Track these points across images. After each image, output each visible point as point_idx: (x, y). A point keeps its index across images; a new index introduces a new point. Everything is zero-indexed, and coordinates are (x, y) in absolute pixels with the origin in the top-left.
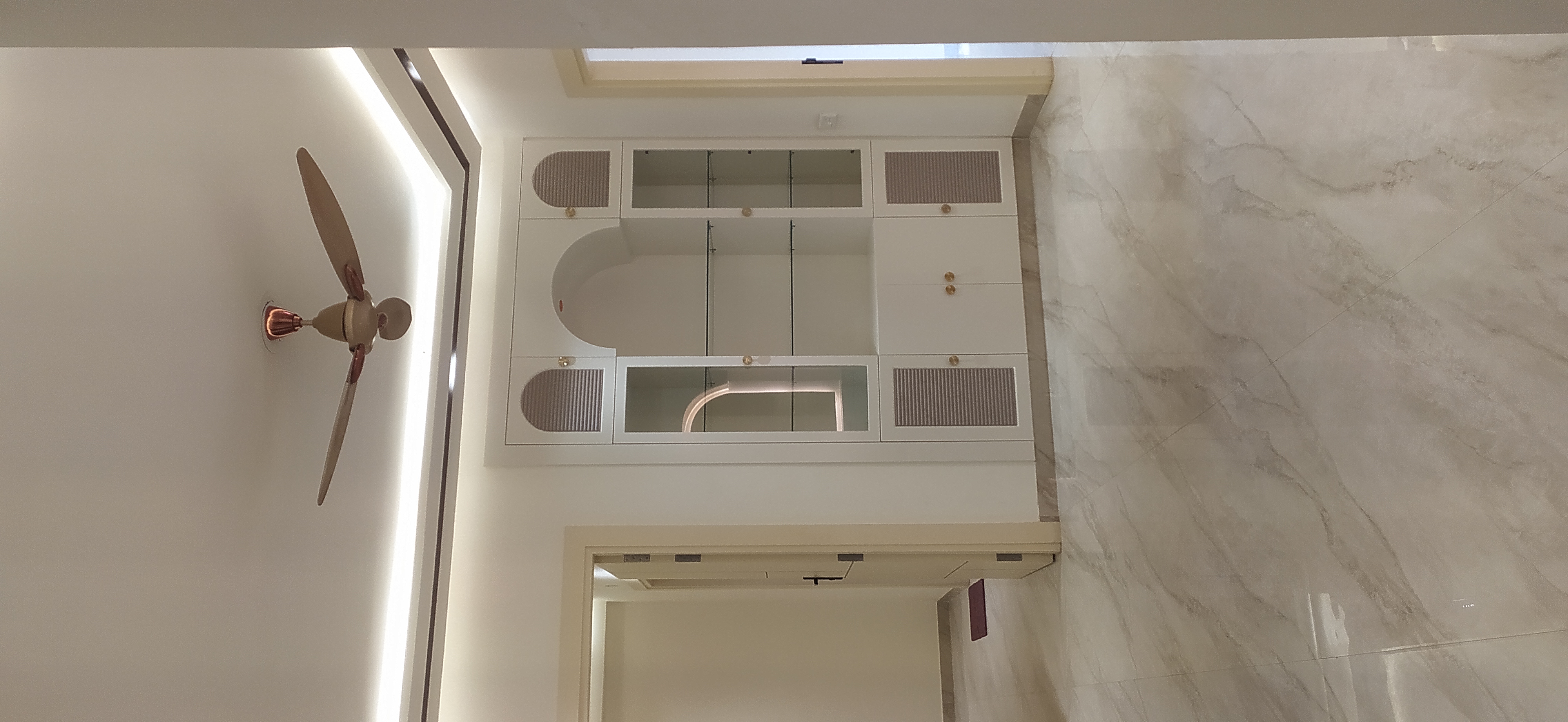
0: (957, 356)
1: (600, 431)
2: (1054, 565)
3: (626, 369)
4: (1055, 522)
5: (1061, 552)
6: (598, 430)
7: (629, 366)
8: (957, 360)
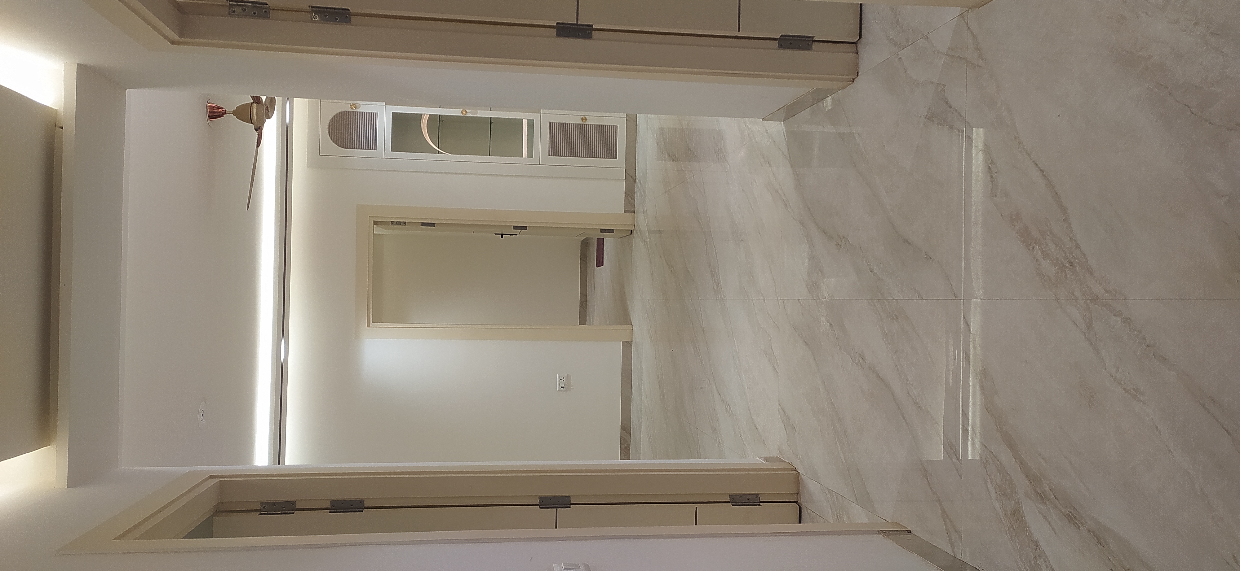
0: (586, 117)
1: (376, 150)
2: (631, 236)
3: (391, 113)
4: (632, 214)
5: (634, 229)
6: (375, 149)
7: (393, 112)
8: (586, 119)
